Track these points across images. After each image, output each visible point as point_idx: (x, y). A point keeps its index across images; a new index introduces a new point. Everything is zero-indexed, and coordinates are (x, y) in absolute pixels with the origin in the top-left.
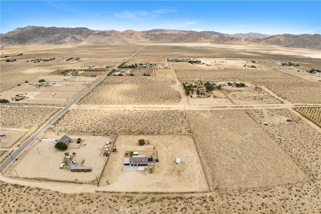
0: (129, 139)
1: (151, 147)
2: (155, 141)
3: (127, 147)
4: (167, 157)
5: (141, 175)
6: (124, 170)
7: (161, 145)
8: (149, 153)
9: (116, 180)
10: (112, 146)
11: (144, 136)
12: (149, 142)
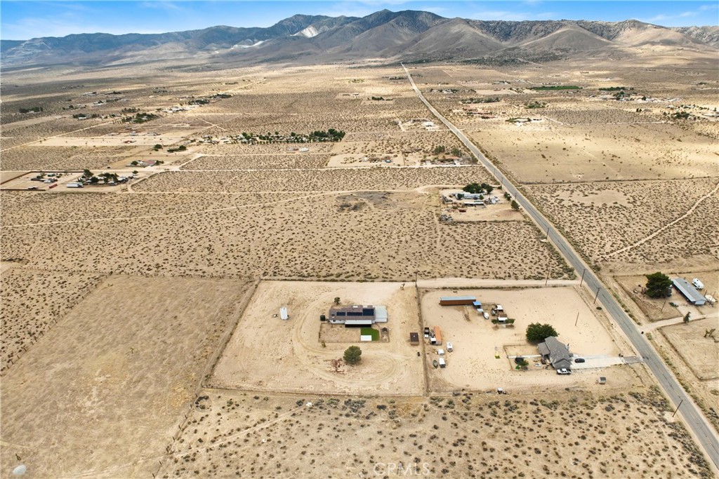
0: (390, 380)
1: (331, 352)
2: (317, 372)
3: (390, 354)
4: (301, 327)
5: (355, 301)
6: (385, 307)
7: (306, 357)
8: (337, 338)
9: (393, 294)
10: (427, 356)
11: (347, 390)
12: (334, 369)
